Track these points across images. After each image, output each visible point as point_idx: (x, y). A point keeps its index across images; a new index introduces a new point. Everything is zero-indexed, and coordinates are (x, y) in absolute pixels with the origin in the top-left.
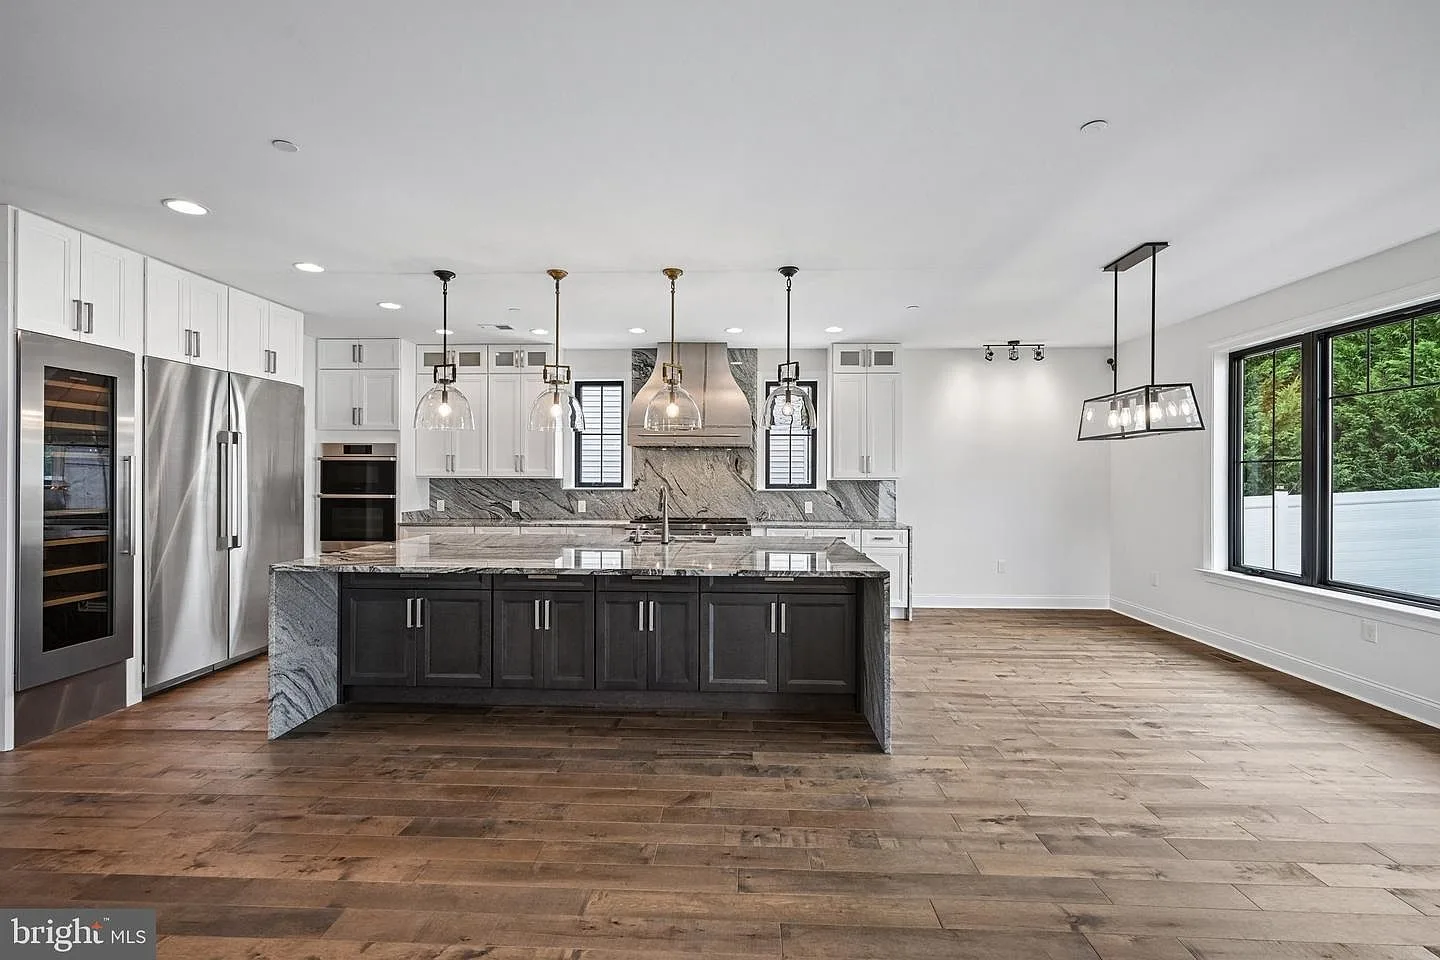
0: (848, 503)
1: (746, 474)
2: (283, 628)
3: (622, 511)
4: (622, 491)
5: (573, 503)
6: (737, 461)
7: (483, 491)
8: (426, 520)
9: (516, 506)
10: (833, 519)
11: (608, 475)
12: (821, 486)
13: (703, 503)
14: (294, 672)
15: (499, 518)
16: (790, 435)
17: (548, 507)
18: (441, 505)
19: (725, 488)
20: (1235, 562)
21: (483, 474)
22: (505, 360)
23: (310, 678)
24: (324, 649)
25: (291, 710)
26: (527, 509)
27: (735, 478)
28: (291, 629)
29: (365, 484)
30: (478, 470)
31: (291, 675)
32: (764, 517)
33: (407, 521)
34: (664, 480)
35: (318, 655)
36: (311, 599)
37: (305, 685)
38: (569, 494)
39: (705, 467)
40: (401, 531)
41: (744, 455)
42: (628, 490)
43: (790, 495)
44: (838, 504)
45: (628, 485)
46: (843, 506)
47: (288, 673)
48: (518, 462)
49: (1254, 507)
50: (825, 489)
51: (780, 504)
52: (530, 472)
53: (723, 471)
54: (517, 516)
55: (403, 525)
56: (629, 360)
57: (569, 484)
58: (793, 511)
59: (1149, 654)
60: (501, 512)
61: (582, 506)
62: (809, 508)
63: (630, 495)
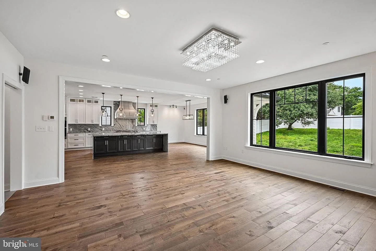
1: (134, 123)
3: (112, 130)
7: (82, 126)
9: (89, 129)
11: (108, 124)
12: (146, 125)
13: (127, 128)
15: (85, 132)
17: (96, 129)
20: (197, 134)
21: (84, 123)
22: (89, 101)
26: (92, 130)
27: (132, 124)
30: (83, 122)
34: (120, 124)
38: (101, 127)
39: (127, 122)
41: (134, 120)
43: (141, 127)
45: (112, 125)
48: (92, 121)
49: (199, 128)
52: (94, 123)
53: (130, 123)
54: (90, 131)
56: (113, 103)
57: (100, 125)
58: (142, 129)
59: (189, 145)
60: (86, 131)
61: (104, 129)
62: (144, 129)
63: (113, 127)
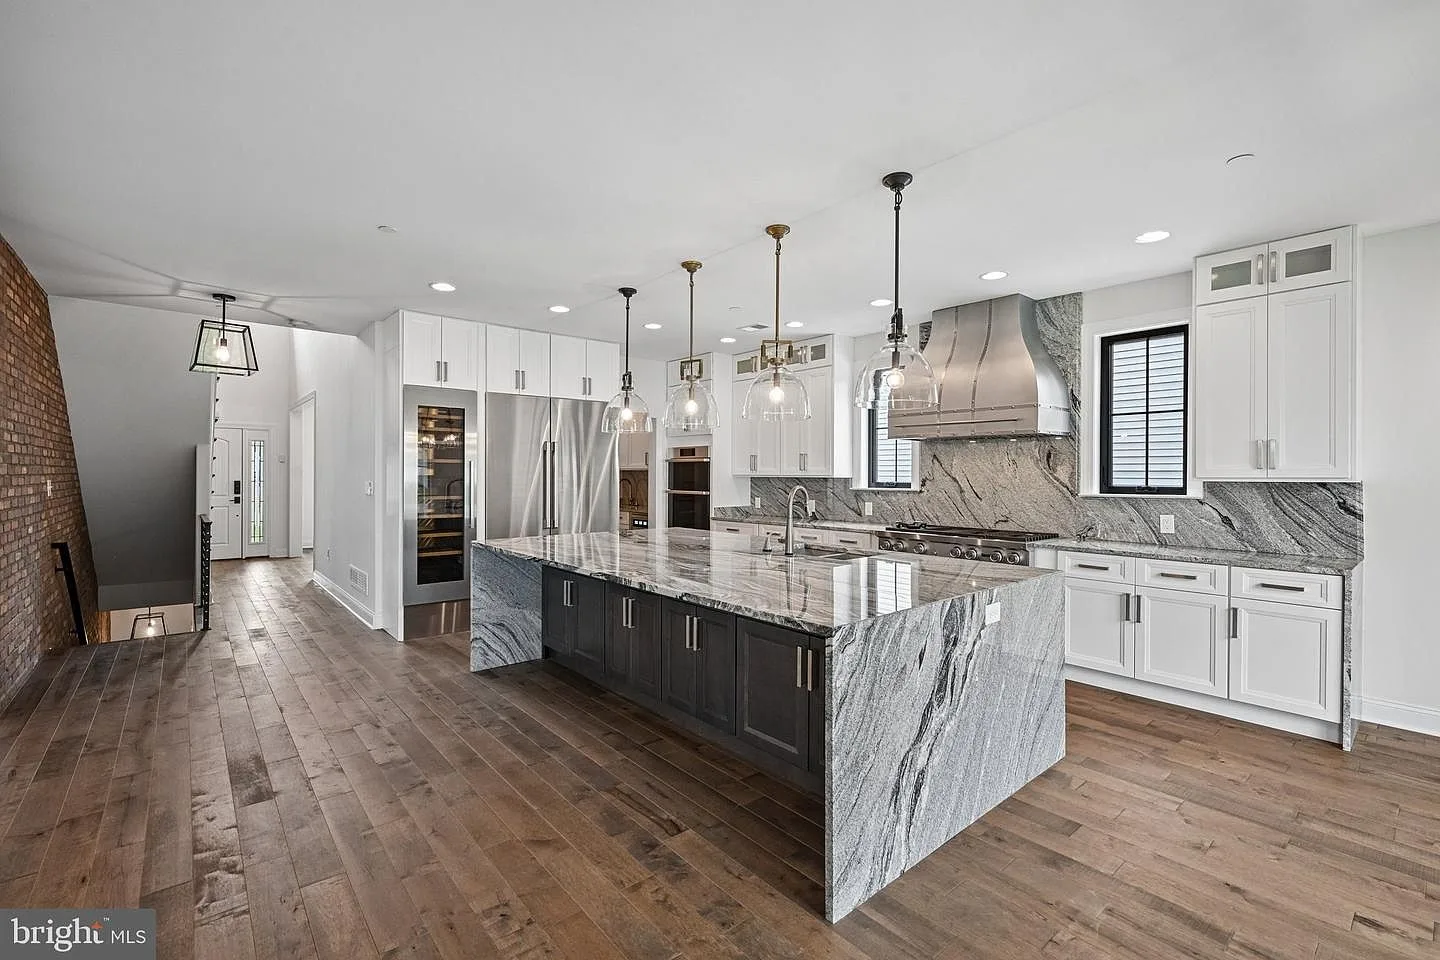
0: (1247, 519)
1: (1063, 473)
2: (481, 589)
3: (908, 516)
4: (908, 492)
5: (861, 504)
6: (1049, 456)
8: (743, 515)
9: (812, 506)
10: (1215, 545)
11: (902, 474)
12: (1195, 491)
13: (1001, 512)
14: (494, 624)
15: (799, 517)
16: (1147, 413)
17: (838, 508)
18: (758, 501)
19: (1032, 491)
21: (777, 473)
23: (511, 632)
24: (525, 611)
25: (490, 653)
27: (1046, 477)
28: (489, 592)
29: (693, 482)
30: (773, 469)
31: (490, 627)
32: (1090, 534)
33: (719, 515)
34: (955, 479)
35: (520, 615)
36: (512, 571)
37: (506, 637)
38: (858, 494)
39: (1005, 465)
40: (713, 523)
41: (1059, 445)
42: (914, 492)
43: (1134, 504)
44: (1226, 521)
45: (915, 484)
46: (1236, 524)
47: (487, 624)
48: (802, 461)
50: (1200, 496)
51: (1118, 516)
52: (814, 471)
53: (1029, 467)
54: (813, 516)
55: (714, 519)
57: (858, 484)
58: (1139, 528)
60: (801, 511)
61: (868, 509)
62: (1168, 525)
63: (917, 499)
